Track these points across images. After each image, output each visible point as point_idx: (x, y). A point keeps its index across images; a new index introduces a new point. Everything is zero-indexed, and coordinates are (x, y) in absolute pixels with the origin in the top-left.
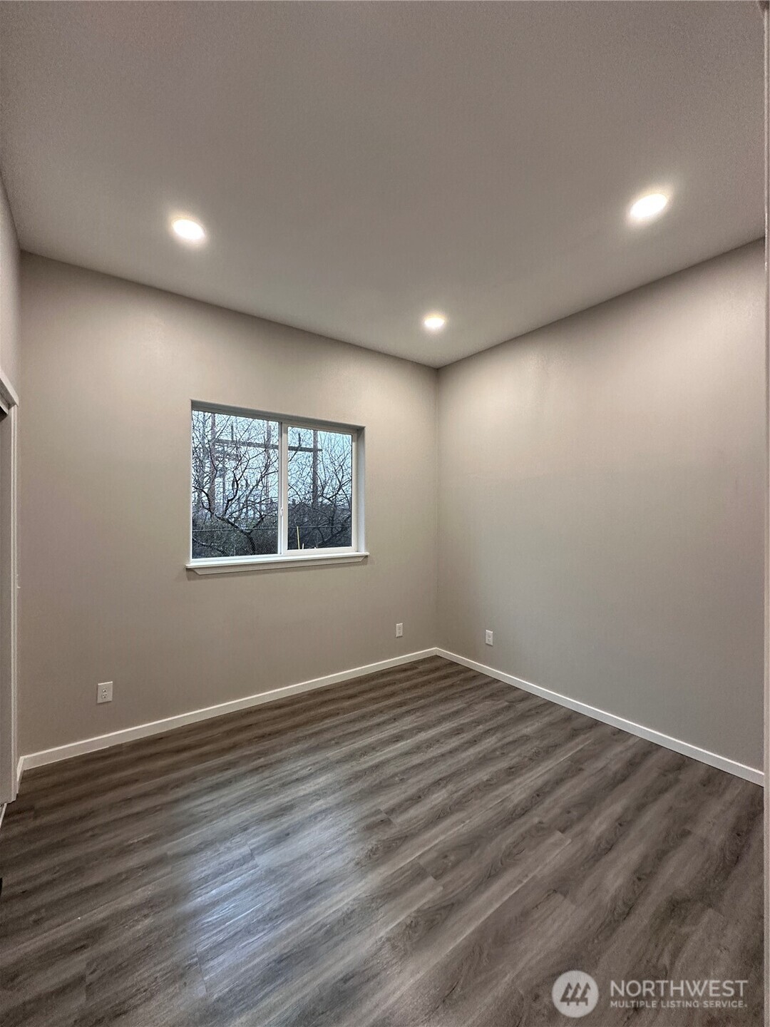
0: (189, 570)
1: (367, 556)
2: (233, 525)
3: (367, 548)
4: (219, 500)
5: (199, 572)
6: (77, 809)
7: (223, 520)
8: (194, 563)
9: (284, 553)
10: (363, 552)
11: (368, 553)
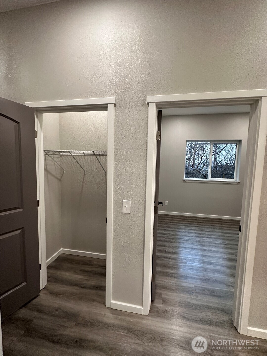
0: (184, 180)
1: (239, 182)
2: (199, 172)
3: (239, 180)
4: (196, 164)
5: (186, 181)
6: (162, 220)
7: (196, 170)
8: (185, 179)
9: (209, 179)
10: (238, 181)
11: (240, 181)
